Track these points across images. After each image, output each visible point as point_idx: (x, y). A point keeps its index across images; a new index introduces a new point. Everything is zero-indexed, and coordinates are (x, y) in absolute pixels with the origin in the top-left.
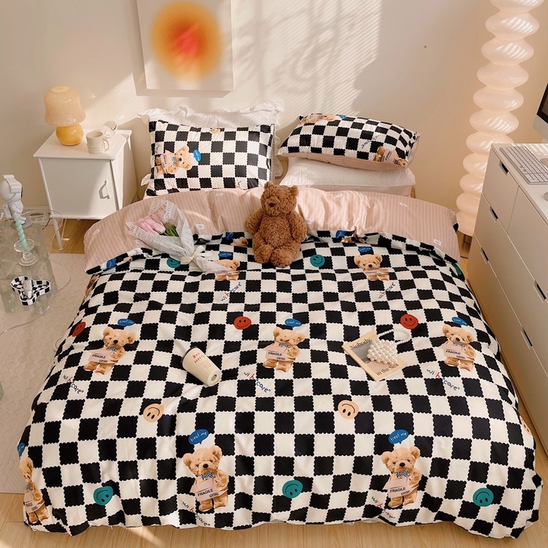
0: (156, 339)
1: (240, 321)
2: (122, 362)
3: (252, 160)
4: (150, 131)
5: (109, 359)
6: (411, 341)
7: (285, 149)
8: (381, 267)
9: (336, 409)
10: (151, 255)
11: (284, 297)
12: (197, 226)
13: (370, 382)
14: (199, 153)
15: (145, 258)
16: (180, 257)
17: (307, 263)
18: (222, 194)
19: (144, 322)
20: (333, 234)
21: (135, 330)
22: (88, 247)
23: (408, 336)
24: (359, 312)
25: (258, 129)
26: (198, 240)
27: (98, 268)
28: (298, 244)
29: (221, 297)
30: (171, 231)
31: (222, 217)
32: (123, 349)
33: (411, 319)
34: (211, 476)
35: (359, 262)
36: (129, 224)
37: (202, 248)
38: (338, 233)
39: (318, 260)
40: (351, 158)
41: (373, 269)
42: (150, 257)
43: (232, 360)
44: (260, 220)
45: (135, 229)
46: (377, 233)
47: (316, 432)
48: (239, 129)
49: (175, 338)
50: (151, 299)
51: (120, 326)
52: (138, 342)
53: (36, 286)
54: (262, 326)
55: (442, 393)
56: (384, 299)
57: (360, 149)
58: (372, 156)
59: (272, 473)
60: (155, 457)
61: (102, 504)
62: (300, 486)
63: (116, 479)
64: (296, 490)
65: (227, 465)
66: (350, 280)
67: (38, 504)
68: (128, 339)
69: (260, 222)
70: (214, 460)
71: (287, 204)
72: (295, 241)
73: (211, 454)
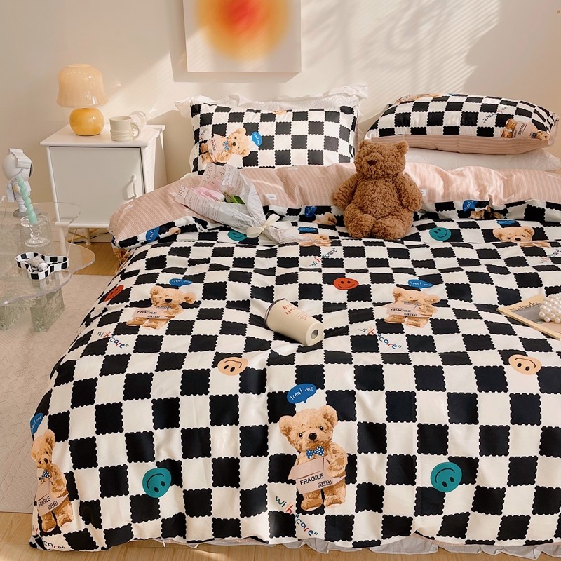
0: (224, 299)
1: (342, 282)
2: (179, 317)
3: (331, 143)
4: (193, 116)
7: (375, 133)
8: (535, 239)
9: (506, 363)
10: (206, 228)
11: (400, 263)
13: (550, 340)
14: (259, 135)
15: (197, 230)
16: (245, 229)
17: (425, 235)
19: (205, 282)
20: (459, 206)
21: (195, 290)
22: (119, 221)
24: (514, 274)
25: (338, 110)
27: (134, 240)
29: (309, 262)
31: (300, 188)
32: (181, 307)
34: (321, 453)
35: (501, 235)
38: (466, 203)
39: (440, 233)
40: (468, 137)
42: (204, 230)
44: (354, 188)
45: (185, 193)
46: (524, 202)
47: (480, 390)
48: (310, 110)
49: (252, 297)
50: (212, 263)
52: (200, 302)
53: (49, 263)
54: (374, 287)
57: (480, 123)
58: (498, 131)
59: (413, 450)
60: (237, 423)
61: (154, 495)
62: (458, 472)
63: (177, 455)
64: (452, 480)
65: (345, 436)
66: (494, 247)
67: (58, 497)
68: (186, 298)
69: (355, 191)
70: (325, 427)
71: (393, 161)
72: (405, 210)
73: (321, 418)
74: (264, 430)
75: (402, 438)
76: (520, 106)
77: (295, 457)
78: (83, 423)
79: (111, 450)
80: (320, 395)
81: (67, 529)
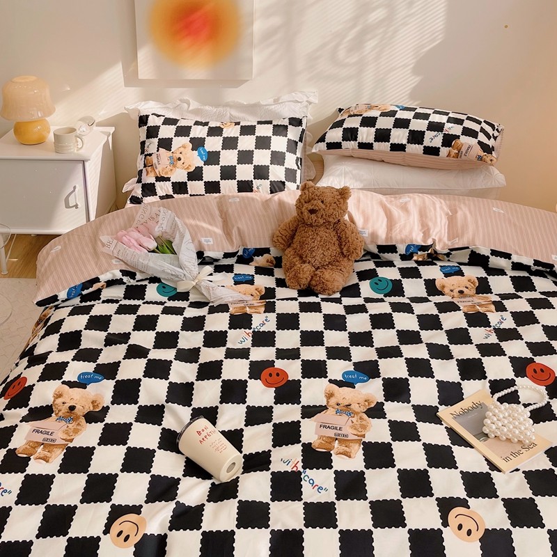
0: (136, 403)
1: (270, 375)
2: (80, 441)
3: (278, 158)
4: (140, 126)
5: (59, 437)
6: (548, 405)
7: (323, 146)
10: (134, 279)
11: (335, 338)
12: (203, 240)
13: (494, 474)
14: (205, 150)
15: (125, 283)
16: (175, 283)
18: (238, 200)
19: (118, 378)
20: (401, 249)
22: (43, 270)
23: (543, 397)
24: (457, 360)
25: (286, 122)
26: (202, 259)
27: (55, 298)
28: (351, 263)
29: (239, 339)
30: (165, 246)
31: (238, 228)
32: (83, 420)
33: (542, 371)
35: (444, 287)
36: (104, 238)
37: (209, 269)
39: (382, 285)
40: (414, 155)
41: (466, 296)
42: (133, 282)
43: (258, 438)
44: (294, 231)
45: (113, 245)
46: (468, 248)
48: (259, 123)
49: (167, 401)
50: (131, 342)
52: (108, 408)
54: (305, 382)
56: (493, 339)
57: (427, 142)
66: (435, 311)
68: (93, 402)
69: (295, 235)
71: (334, 209)
72: (346, 259)
76: (467, 124)
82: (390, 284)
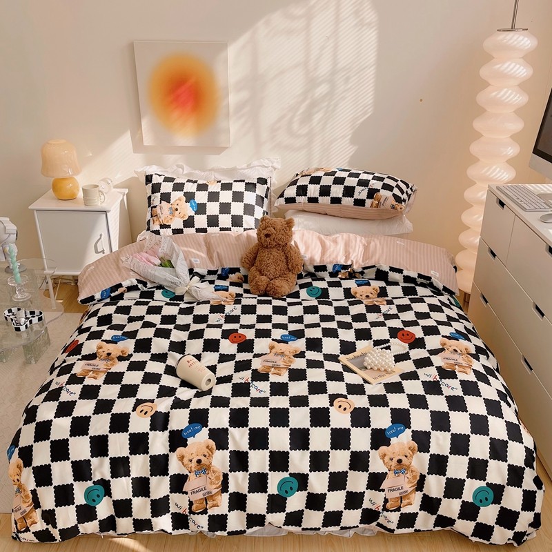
2: (114, 369)
3: (249, 210)
4: (146, 184)
5: (102, 367)
6: (408, 353)
7: (282, 200)
8: (378, 297)
9: (332, 405)
10: (146, 287)
11: (279, 319)
12: (193, 260)
13: (366, 385)
14: (195, 202)
15: (139, 289)
16: (174, 289)
17: (303, 293)
19: (137, 338)
20: (330, 268)
21: (130, 345)
23: (405, 349)
24: (355, 329)
25: (255, 181)
26: (193, 273)
27: (92, 299)
28: (294, 276)
29: (214, 318)
30: (167, 263)
31: (217, 252)
32: (117, 360)
34: (205, 472)
35: (356, 293)
36: (123, 259)
37: (196, 278)
38: (335, 266)
39: (314, 291)
40: (348, 206)
41: (370, 298)
42: (145, 289)
44: (256, 254)
45: (130, 260)
46: (374, 266)
47: (311, 426)
48: (235, 181)
49: (169, 351)
50: (145, 320)
51: (114, 341)
52: (132, 355)
53: (29, 316)
54: (256, 340)
55: (440, 392)
57: (356, 196)
58: (368, 202)
59: (266, 469)
60: (148, 453)
61: (92, 504)
62: (295, 483)
63: (108, 476)
64: (291, 488)
65: (221, 460)
66: (347, 305)
67: (26, 506)
68: (122, 352)
69: (256, 256)
70: (207, 455)
71: (283, 234)
72: (290, 273)
73: (205, 448)
74: (166, 457)
75: (259, 461)
76: (387, 181)
77: (187, 475)
78: (42, 454)
79: (62, 473)
80: (205, 432)
81: (34, 528)
82: (320, 291)
